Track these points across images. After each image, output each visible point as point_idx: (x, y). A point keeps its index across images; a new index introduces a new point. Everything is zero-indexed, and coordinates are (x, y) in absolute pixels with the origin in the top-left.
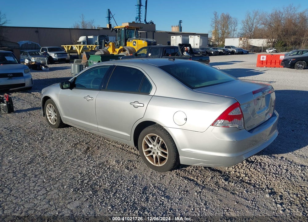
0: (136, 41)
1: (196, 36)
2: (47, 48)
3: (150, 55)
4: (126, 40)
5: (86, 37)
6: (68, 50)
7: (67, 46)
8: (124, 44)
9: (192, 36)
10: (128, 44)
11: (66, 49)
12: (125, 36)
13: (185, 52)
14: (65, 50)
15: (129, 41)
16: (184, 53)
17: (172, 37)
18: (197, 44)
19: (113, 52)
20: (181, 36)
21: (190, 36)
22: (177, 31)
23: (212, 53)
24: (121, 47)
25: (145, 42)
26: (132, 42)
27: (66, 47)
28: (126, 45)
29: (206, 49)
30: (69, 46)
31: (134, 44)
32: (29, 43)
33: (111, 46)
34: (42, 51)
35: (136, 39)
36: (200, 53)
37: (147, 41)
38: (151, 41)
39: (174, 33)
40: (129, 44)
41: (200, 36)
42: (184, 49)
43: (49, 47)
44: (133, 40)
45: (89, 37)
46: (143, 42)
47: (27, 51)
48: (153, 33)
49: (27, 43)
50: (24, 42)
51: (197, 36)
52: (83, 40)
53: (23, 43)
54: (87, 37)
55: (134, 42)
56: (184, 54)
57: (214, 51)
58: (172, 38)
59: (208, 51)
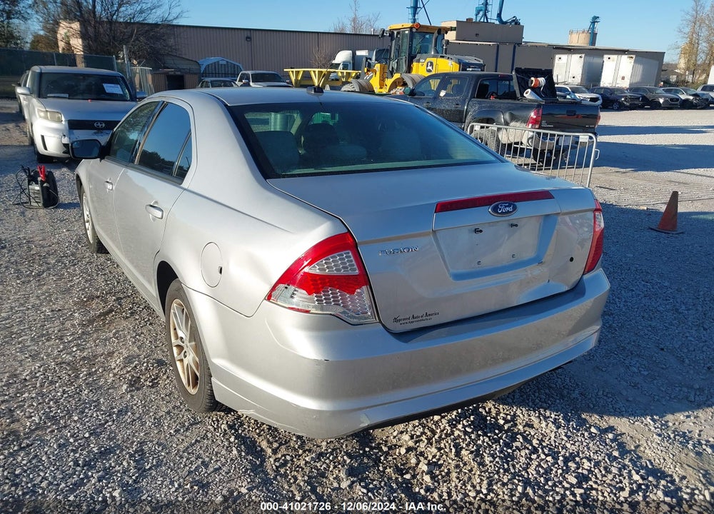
0: (433, 60)
1: (625, 58)
2: (250, 72)
3: (442, 94)
4: (411, 59)
5: (351, 51)
6: (296, 80)
7: (294, 70)
8: (404, 68)
9: (611, 56)
10: (414, 69)
11: (293, 78)
12: (411, 48)
13: (529, 90)
14: (290, 79)
15: (418, 61)
16: (526, 93)
17: (557, 56)
18: (623, 78)
19: (381, 88)
20: (583, 55)
21: (606, 57)
22: (582, 45)
23: (661, 101)
24: (397, 76)
25: (453, 63)
26: (425, 64)
27: (293, 72)
28: (409, 70)
29: (644, 90)
30: (299, 72)
31: (430, 68)
32: (221, 62)
33: (378, 73)
34: (240, 80)
35: (434, 57)
36: (625, 101)
37: (460, 62)
38: (471, 62)
39: (570, 50)
40: (418, 67)
41: (634, 56)
42: (530, 82)
43: (254, 72)
44: (428, 60)
45: (359, 53)
46: (450, 62)
47: (209, 79)
48: (515, 47)
49: (218, 62)
50: (213, 60)
51: (626, 56)
52: (344, 60)
53: (210, 62)
54: (354, 54)
55: (429, 64)
56: (525, 95)
57: (665, 97)
58: (557, 61)
59: (650, 96)
